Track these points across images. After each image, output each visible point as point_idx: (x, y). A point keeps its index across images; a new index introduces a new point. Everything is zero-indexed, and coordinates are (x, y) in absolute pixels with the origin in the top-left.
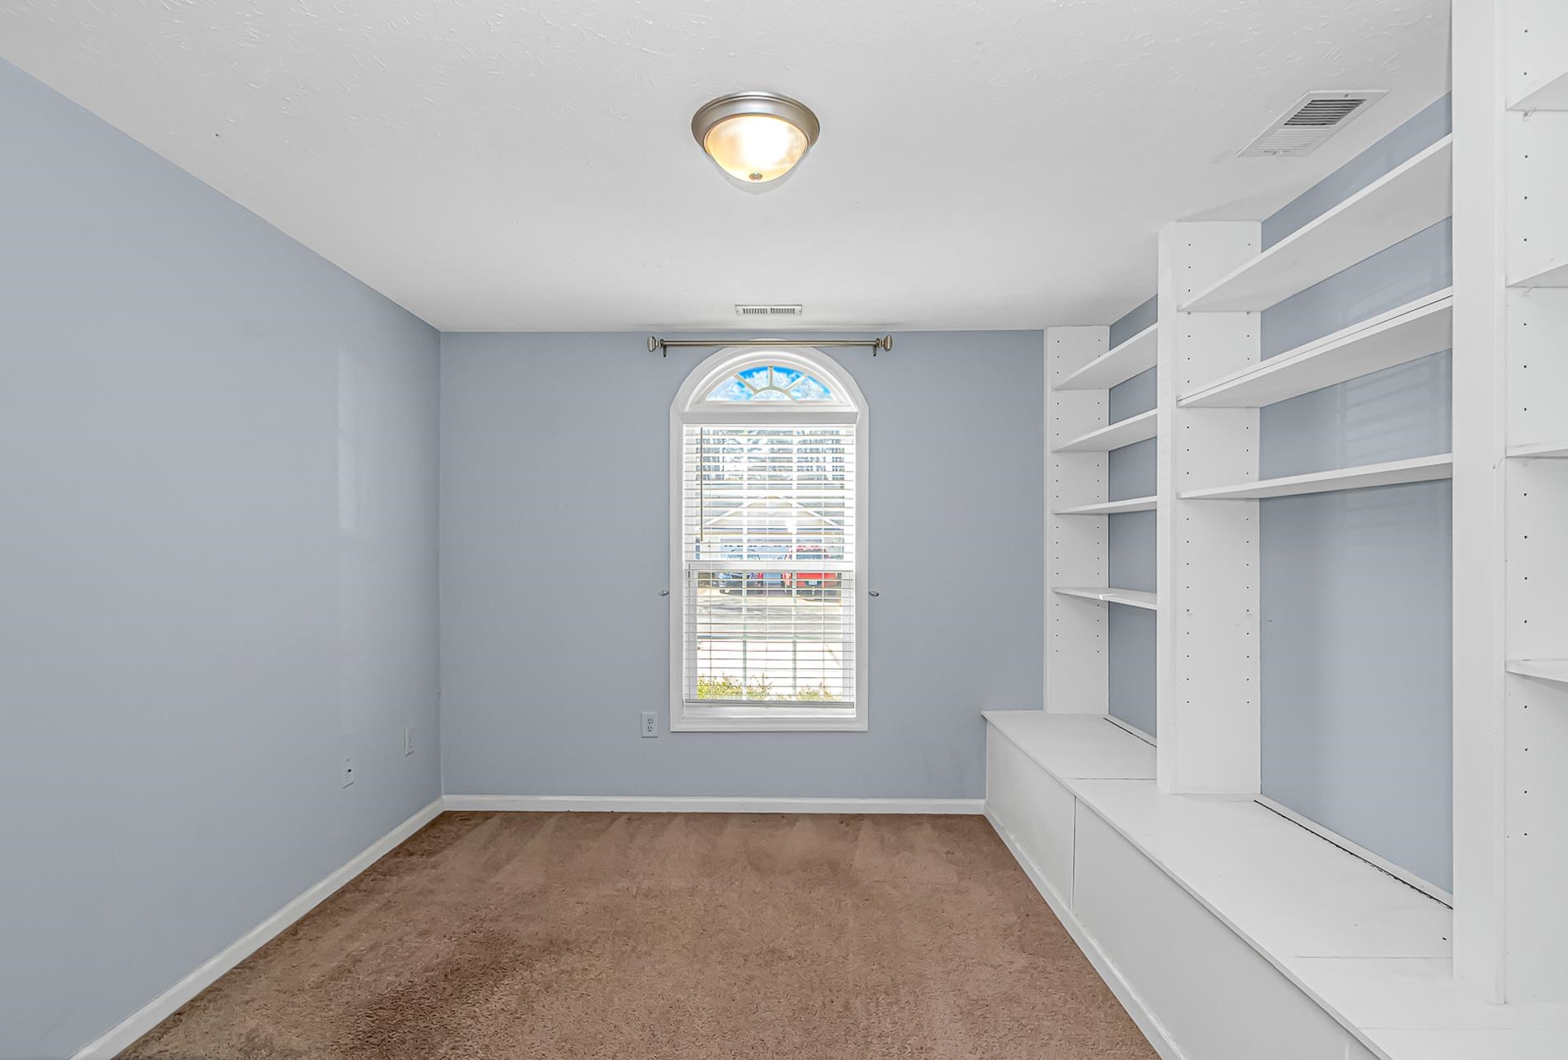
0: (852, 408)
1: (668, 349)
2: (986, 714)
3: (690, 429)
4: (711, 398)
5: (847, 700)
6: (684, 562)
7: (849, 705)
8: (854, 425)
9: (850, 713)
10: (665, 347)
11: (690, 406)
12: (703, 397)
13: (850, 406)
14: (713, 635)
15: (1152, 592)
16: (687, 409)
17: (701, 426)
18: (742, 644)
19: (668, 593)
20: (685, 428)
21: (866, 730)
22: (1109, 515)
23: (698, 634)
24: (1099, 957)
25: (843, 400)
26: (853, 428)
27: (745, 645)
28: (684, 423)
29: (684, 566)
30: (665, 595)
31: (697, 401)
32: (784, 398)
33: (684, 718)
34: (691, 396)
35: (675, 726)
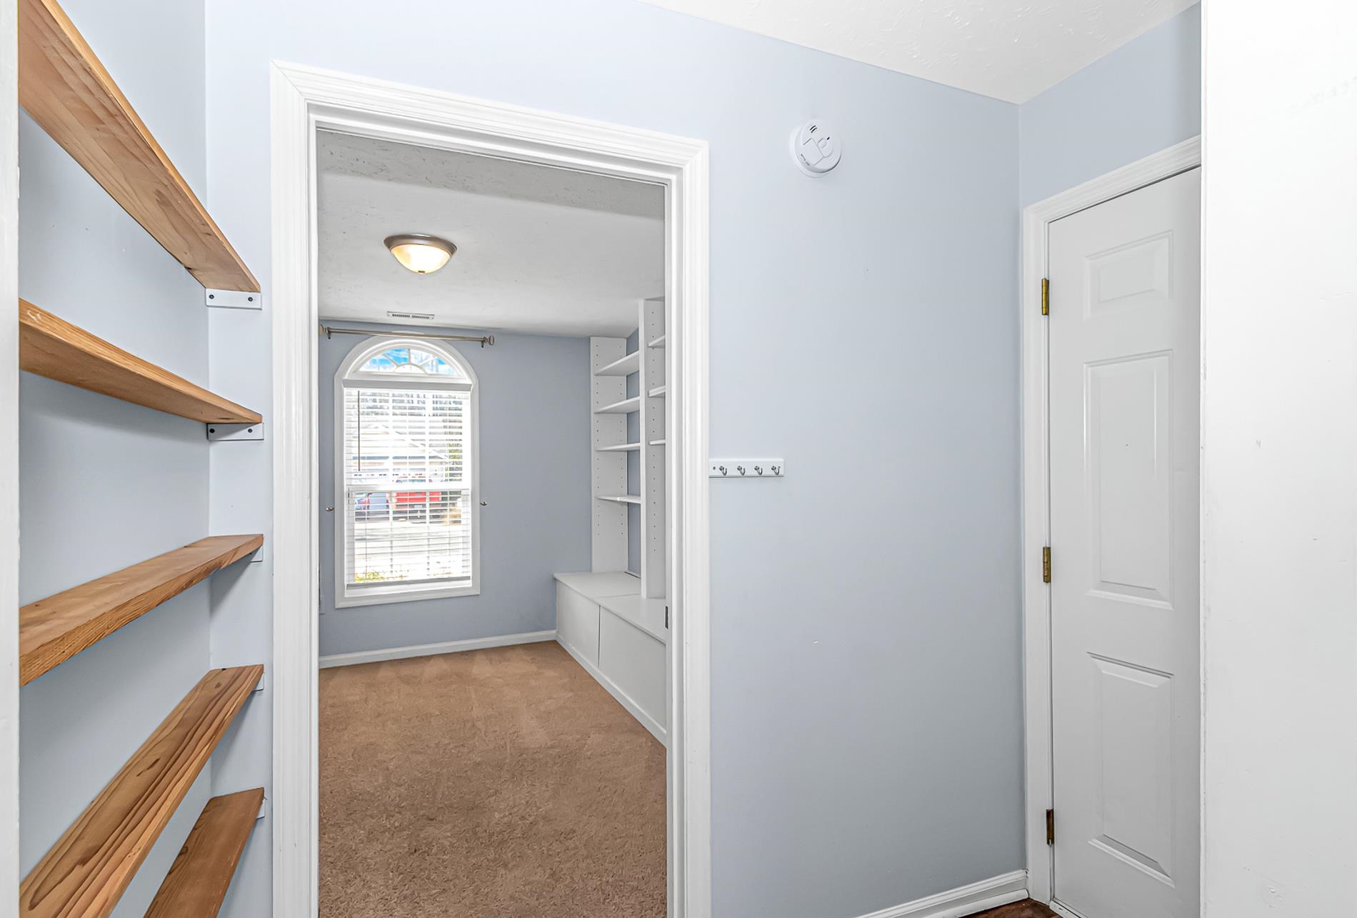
0: (467, 381)
1: (332, 334)
2: (557, 576)
3: (349, 391)
4: (363, 369)
5: (465, 575)
6: (345, 486)
7: (468, 578)
8: (469, 392)
9: (468, 584)
10: (329, 332)
11: (349, 374)
12: (358, 369)
13: (465, 379)
14: (368, 537)
15: (636, 495)
16: (346, 377)
17: (359, 389)
18: (389, 543)
19: (333, 509)
20: (346, 390)
21: (479, 593)
22: (628, 451)
23: (356, 538)
24: (609, 685)
25: (461, 374)
26: (469, 394)
27: (392, 543)
28: (345, 387)
29: (346, 489)
30: (331, 510)
31: (355, 371)
32: (419, 371)
33: (346, 598)
34: (350, 369)
35: (339, 604)
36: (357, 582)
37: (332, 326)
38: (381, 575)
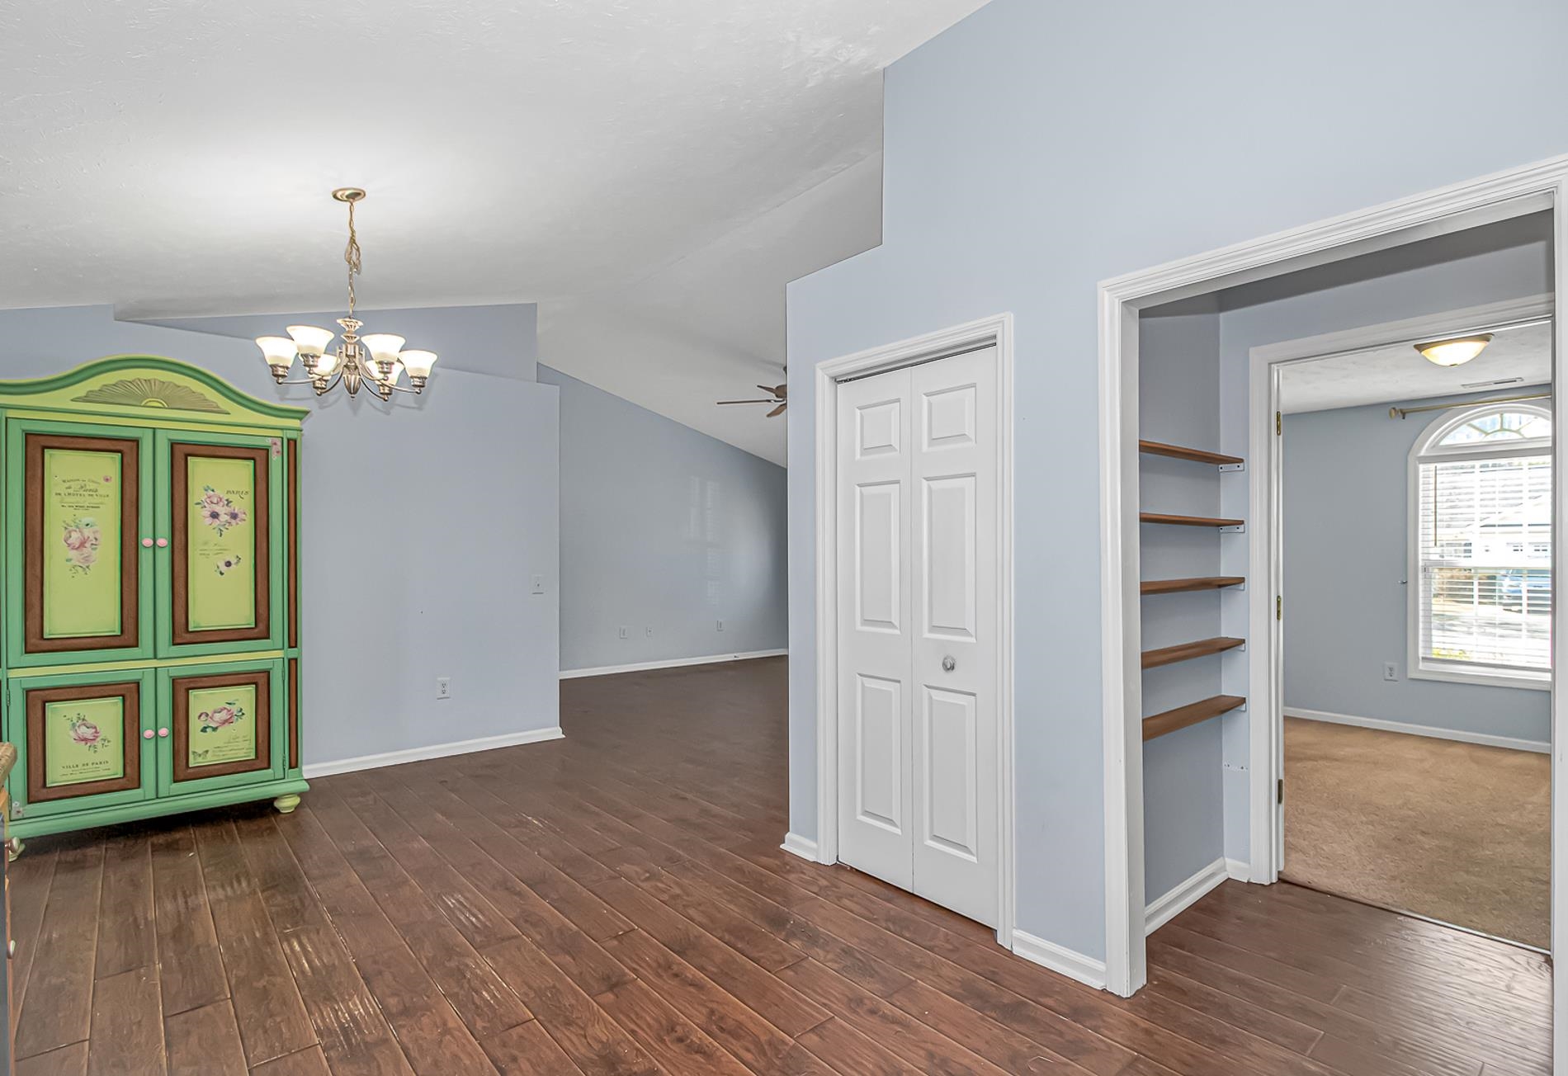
1: (1407, 415)
3: (1425, 467)
6: (1419, 560)
10: (1402, 414)
11: (1427, 450)
12: (1437, 443)
16: (1422, 453)
17: (1436, 464)
19: (1406, 582)
20: (1421, 467)
23: (1433, 612)
28: (1420, 463)
29: (1421, 563)
30: (1404, 583)
31: (1435, 446)
32: (1515, 436)
33: (1420, 670)
34: (1428, 443)
35: (1412, 675)
36: (1434, 656)
37: (1404, 407)
38: (1468, 655)
